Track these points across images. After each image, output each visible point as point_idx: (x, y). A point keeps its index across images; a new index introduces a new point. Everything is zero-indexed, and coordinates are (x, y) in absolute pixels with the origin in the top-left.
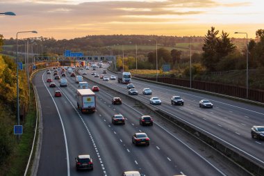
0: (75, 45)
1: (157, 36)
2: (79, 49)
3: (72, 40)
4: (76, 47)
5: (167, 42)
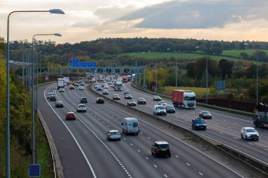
0: (81, 52)
1: (195, 40)
2: (88, 57)
3: (77, 44)
4: (83, 55)
5: (211, 48)
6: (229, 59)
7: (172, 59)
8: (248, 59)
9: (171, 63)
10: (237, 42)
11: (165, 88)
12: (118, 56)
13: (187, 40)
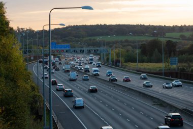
6: (174, 40)
7: (127, 41)
8: (186, 40)
9: (126, 44)
10: (176, 26)
11: (127, 64)
12: (85, 39)
13: (137, 26)
